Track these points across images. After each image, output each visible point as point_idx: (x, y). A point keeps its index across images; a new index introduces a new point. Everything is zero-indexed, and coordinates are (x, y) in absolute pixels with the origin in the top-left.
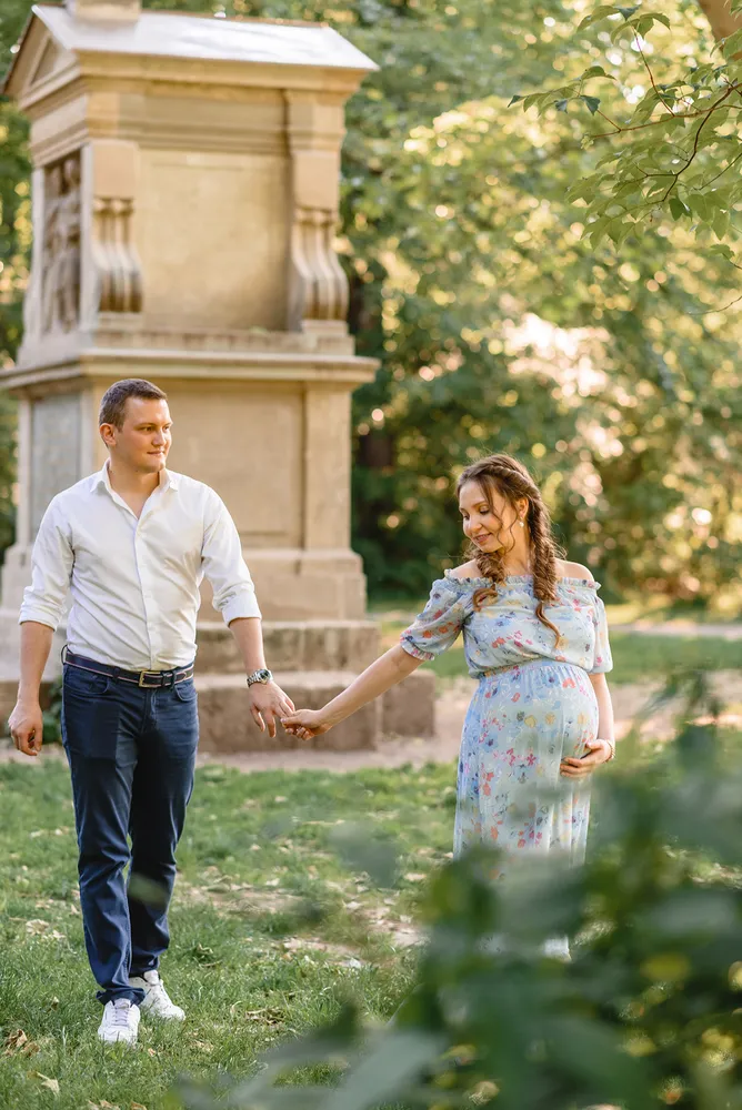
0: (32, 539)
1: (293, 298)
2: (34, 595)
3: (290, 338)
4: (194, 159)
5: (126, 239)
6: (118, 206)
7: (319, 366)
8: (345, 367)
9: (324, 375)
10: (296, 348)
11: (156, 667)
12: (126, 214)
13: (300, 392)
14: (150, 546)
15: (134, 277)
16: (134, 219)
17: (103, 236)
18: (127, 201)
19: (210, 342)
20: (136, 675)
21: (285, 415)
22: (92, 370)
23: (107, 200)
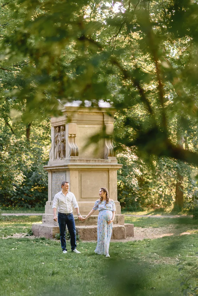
0: (52, 200)
1: (106, 152)
2: (54, 205)
3: (106, 160)
4: (86, 126)
5: (74, 142)
6: (73, 136)
7: (112, 166)
8: (116, 166)
9: (113, 167)
10: (107, 162)
11: (68, 213)
12: (74, 137)
13: (108, 170)
14: (67, 200)
15: (77, 149)
16: (76, 138)
17: (70, 142)
18: (75, 135)
19: (91, 162)
20: (66, 214)
21: (105, 175)
22: (70, 167)
23: (71, 135)
